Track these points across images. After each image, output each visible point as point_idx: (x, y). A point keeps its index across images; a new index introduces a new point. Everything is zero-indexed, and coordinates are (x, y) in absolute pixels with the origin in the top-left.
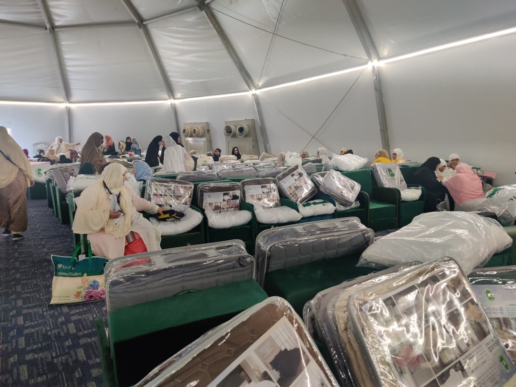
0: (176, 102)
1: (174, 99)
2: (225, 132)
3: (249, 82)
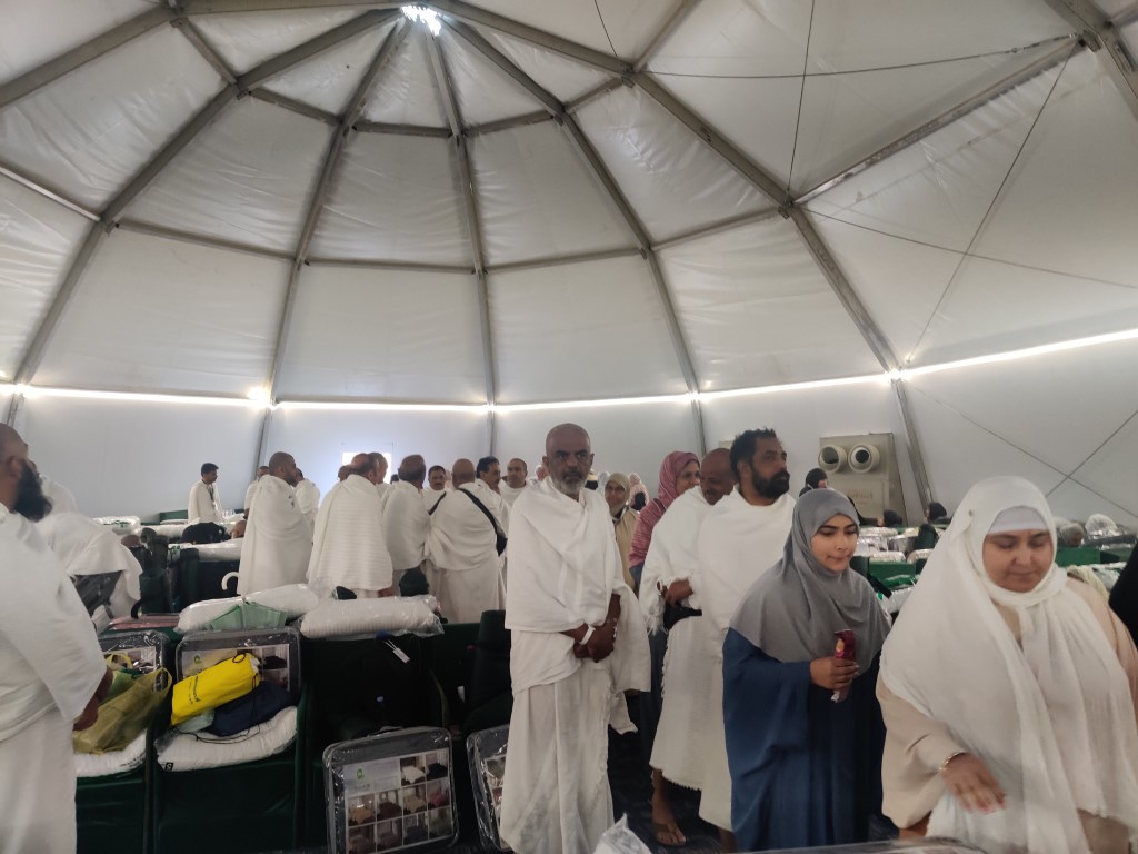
0: (704, 398)
1: (699, 391)
2: (823, 461)
3: (883, 354)
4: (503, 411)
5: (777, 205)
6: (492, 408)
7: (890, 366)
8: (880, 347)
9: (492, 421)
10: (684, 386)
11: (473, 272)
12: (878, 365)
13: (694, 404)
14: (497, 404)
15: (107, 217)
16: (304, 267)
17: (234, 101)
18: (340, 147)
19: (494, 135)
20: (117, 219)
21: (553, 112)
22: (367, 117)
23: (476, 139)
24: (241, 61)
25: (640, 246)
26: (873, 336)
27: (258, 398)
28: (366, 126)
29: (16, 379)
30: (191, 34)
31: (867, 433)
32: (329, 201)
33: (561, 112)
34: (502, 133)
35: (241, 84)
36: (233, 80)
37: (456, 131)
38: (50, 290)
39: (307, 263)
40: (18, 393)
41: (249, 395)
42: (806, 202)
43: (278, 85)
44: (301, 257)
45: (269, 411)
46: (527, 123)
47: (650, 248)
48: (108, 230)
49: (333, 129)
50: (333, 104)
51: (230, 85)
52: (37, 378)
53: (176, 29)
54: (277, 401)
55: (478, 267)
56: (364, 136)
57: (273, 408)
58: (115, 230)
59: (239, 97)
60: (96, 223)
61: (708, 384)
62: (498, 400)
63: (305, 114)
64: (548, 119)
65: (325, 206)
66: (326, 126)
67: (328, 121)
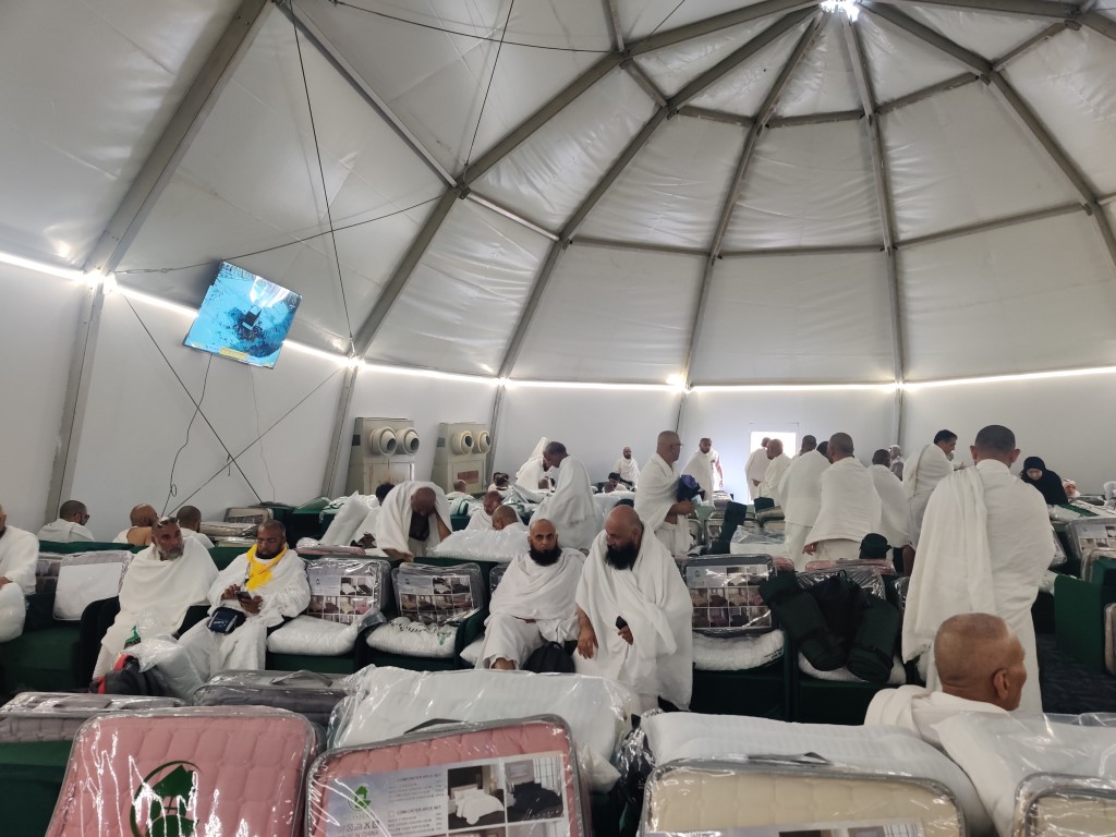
4: (911, 389)
6: (901, 386)
9: (901, 400)
11: (883, 249)
14: (905, 381)
15: (564, 237)
16: (718, 261)
17: (665, 121)
18: (754, 145)
19: (910, 107)
20: (571, 237)
21: (978, 73)
22: (780, 114)
23: (889, 115)
24: (671, 86)
25: (1083, 201)
27: (675, 383)
28: (779, 121)
29: (499, 375)
30: (635, 72)
32: (741, 198)
33: (988, 70)
34: (919, 104)
35: (670, 106)
36: (664, 104)
37: (868, 111)
38: (524, 301)
39: (720, 257)
40: (501, 385)
41: (668, 381)
43: (703, 100)
44: (716, 252)
45: (685, 395)
46: (948, 88)
47: (1096, 203)
48: (565, 247)
49: (748, 130)
50: (748, 108)
51: (661, 108)
52: (515, 372)
53: (623, 71)
54: (692, 385)
55: (887, 244)
56: (776, 131)
57: (688, 392)
58: (570, 246)
60: (556, 242)
62: (906, 378)
63: (724, 121)
64: (972, 81)
65: (738, 203)
66: (742, 128)
67: (744, 125)
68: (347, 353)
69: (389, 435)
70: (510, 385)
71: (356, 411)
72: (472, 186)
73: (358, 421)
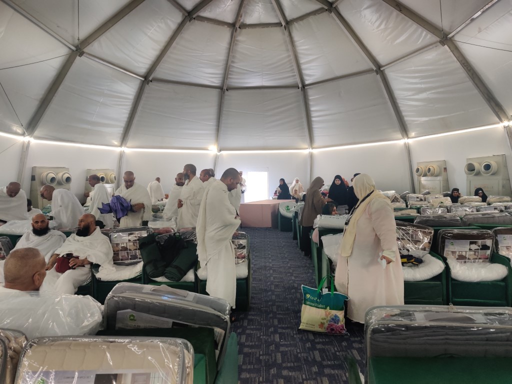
0: (410, 141)
1: (408, 138)
2: (467, 170)
3: (499, 113)
4: (315, 151)
5: (438, 39)
6: (311, 150)
7: (503, 119)
8: (497, 109)
9: (311, 156)
10: (400, 136)
11: (299, 88)
12: (497, 119)
13: (405, 144)
15: (147, 79)
16: (226, 93)
17: (188, 23)
18: (235, 37)
19: (301, 22)
20: (150, 79)
21: (326, 8)
22: (245, 23)
23: (293, 26)
24: (188, 6)
25: (375, 69)
26: (493, 104)
27: (212, 149)
28: (244, 26)
29: (121, 146)
31: (491, 155)
32: (233, 62)
33: (330, 7)
34: (305, 21)
35: (190, 15)
36: (187, 14)
37: (283, 24)
38: (129, 109)
39: (227, 90)
40: (122, 150)
41: (209, 149)
42: (453, 36)
43: (205, 13)
44: (225, 88)
46: (315, 14)
47: (380, 69)
48: (148, 84)
49: (231, 30)
50: (229, 18)
51: (186, 16)
52: (129, 144)
54: (220, 151)
55: (300, 86)
56: (244, 31)
57: (218, 154)
58: (151, 83)
59: (190, 21)
60: (144, 81)
61: (413, 134)
63: (218, 24)
64: (324, 11)
65: (232, 65)
66: (228, 29)
67: (228, 27)
68: (23, 135)
69: (52, 175)
70: (127, 150)
71: (31, 163)
72: (85, 50)
73: (34, 169)
